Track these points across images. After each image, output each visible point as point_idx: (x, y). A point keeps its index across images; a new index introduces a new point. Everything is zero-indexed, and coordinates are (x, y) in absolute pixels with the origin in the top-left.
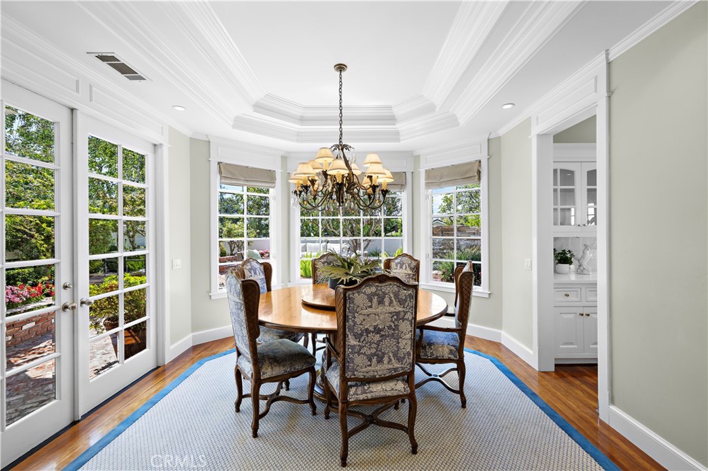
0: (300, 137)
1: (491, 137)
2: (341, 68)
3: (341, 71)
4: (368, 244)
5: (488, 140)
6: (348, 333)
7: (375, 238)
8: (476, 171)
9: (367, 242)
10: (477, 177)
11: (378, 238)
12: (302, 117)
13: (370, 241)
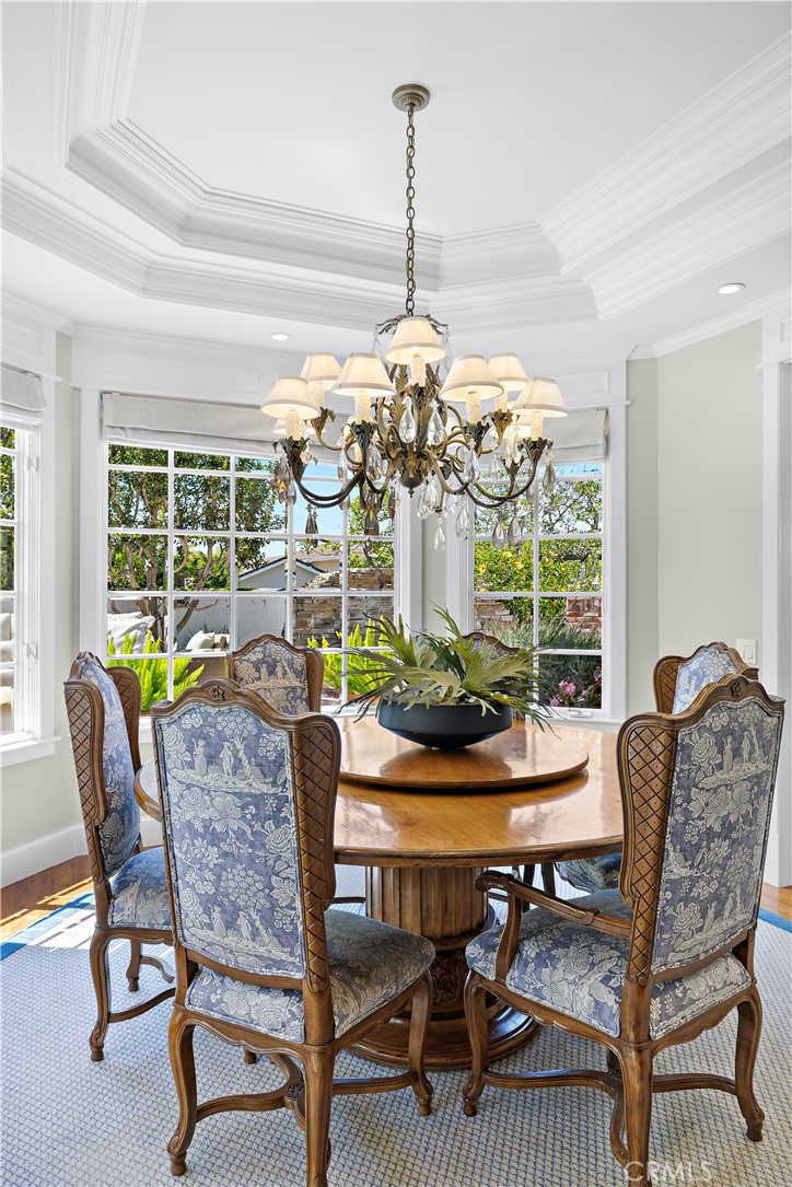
0: (154, 279)
1: (635, 357)
2: (414, 97)
3: (412, 105)
4: (188, 615)
5: (627, 362)
6: (668, 846)
7: (210, 594)
8: (602, 434)
9: (184, 610)
10: (601, 449)
11: (221, 593)
12: (188, 217)
13: (196, 602)
